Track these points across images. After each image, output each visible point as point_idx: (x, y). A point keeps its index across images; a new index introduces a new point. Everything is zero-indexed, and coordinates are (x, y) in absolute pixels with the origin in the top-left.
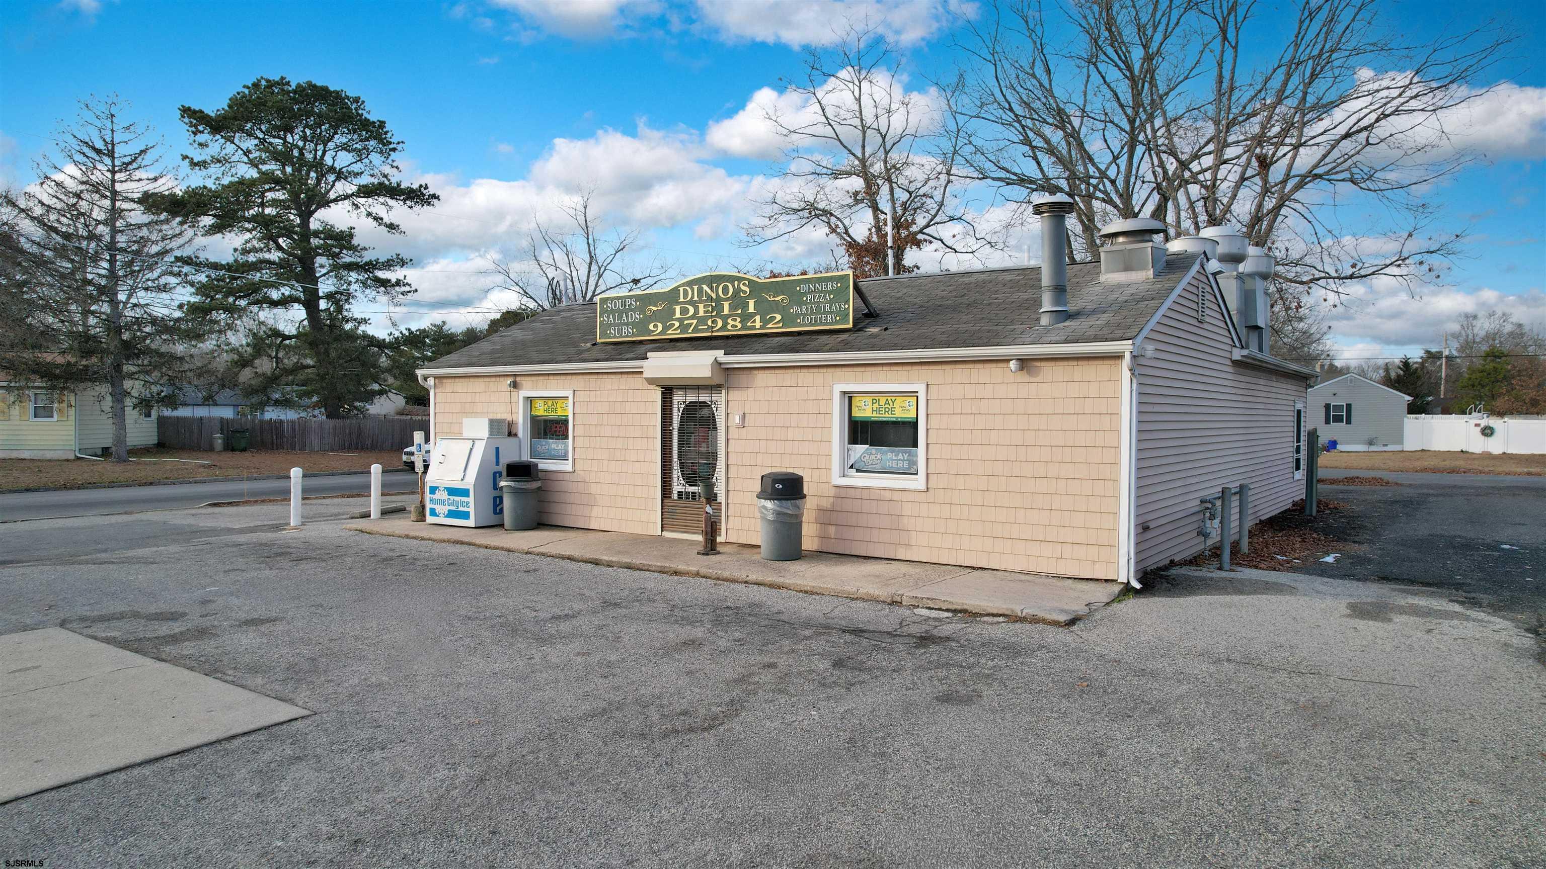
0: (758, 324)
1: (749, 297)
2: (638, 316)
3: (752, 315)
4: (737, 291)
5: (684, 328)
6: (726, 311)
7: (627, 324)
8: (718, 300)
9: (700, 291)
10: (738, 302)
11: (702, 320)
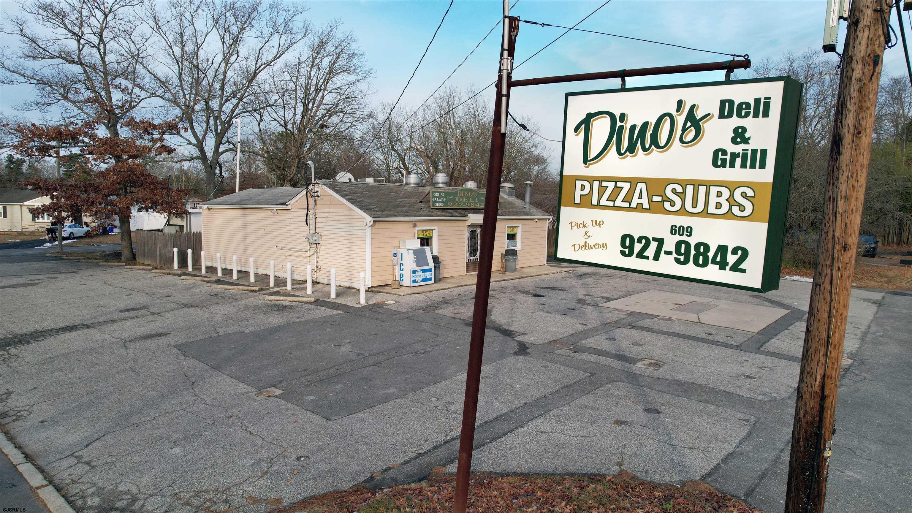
0: (478, 206)
1: (477, 197)
2: (444, 200)
3: (477, 203)
4: (474, 195)
5: (459, 205)
6: (471, 201)
7: (441, 202)
8: (469, 197)
9: (464, 193)
10: (474, 199)
11: (464, 203)
